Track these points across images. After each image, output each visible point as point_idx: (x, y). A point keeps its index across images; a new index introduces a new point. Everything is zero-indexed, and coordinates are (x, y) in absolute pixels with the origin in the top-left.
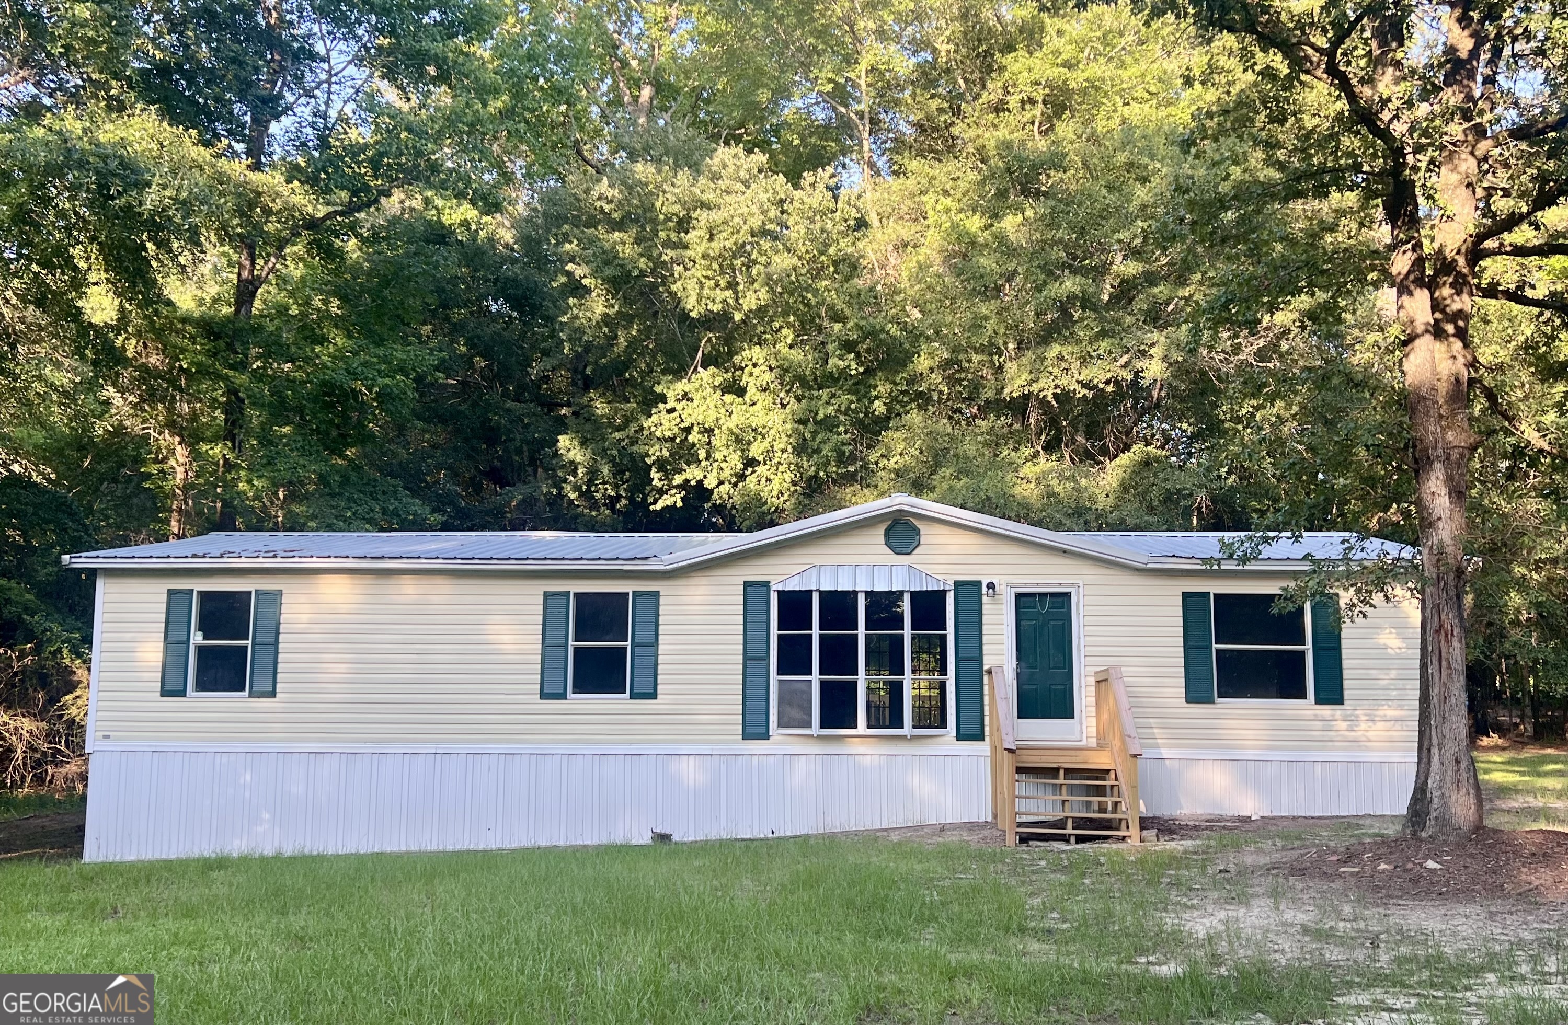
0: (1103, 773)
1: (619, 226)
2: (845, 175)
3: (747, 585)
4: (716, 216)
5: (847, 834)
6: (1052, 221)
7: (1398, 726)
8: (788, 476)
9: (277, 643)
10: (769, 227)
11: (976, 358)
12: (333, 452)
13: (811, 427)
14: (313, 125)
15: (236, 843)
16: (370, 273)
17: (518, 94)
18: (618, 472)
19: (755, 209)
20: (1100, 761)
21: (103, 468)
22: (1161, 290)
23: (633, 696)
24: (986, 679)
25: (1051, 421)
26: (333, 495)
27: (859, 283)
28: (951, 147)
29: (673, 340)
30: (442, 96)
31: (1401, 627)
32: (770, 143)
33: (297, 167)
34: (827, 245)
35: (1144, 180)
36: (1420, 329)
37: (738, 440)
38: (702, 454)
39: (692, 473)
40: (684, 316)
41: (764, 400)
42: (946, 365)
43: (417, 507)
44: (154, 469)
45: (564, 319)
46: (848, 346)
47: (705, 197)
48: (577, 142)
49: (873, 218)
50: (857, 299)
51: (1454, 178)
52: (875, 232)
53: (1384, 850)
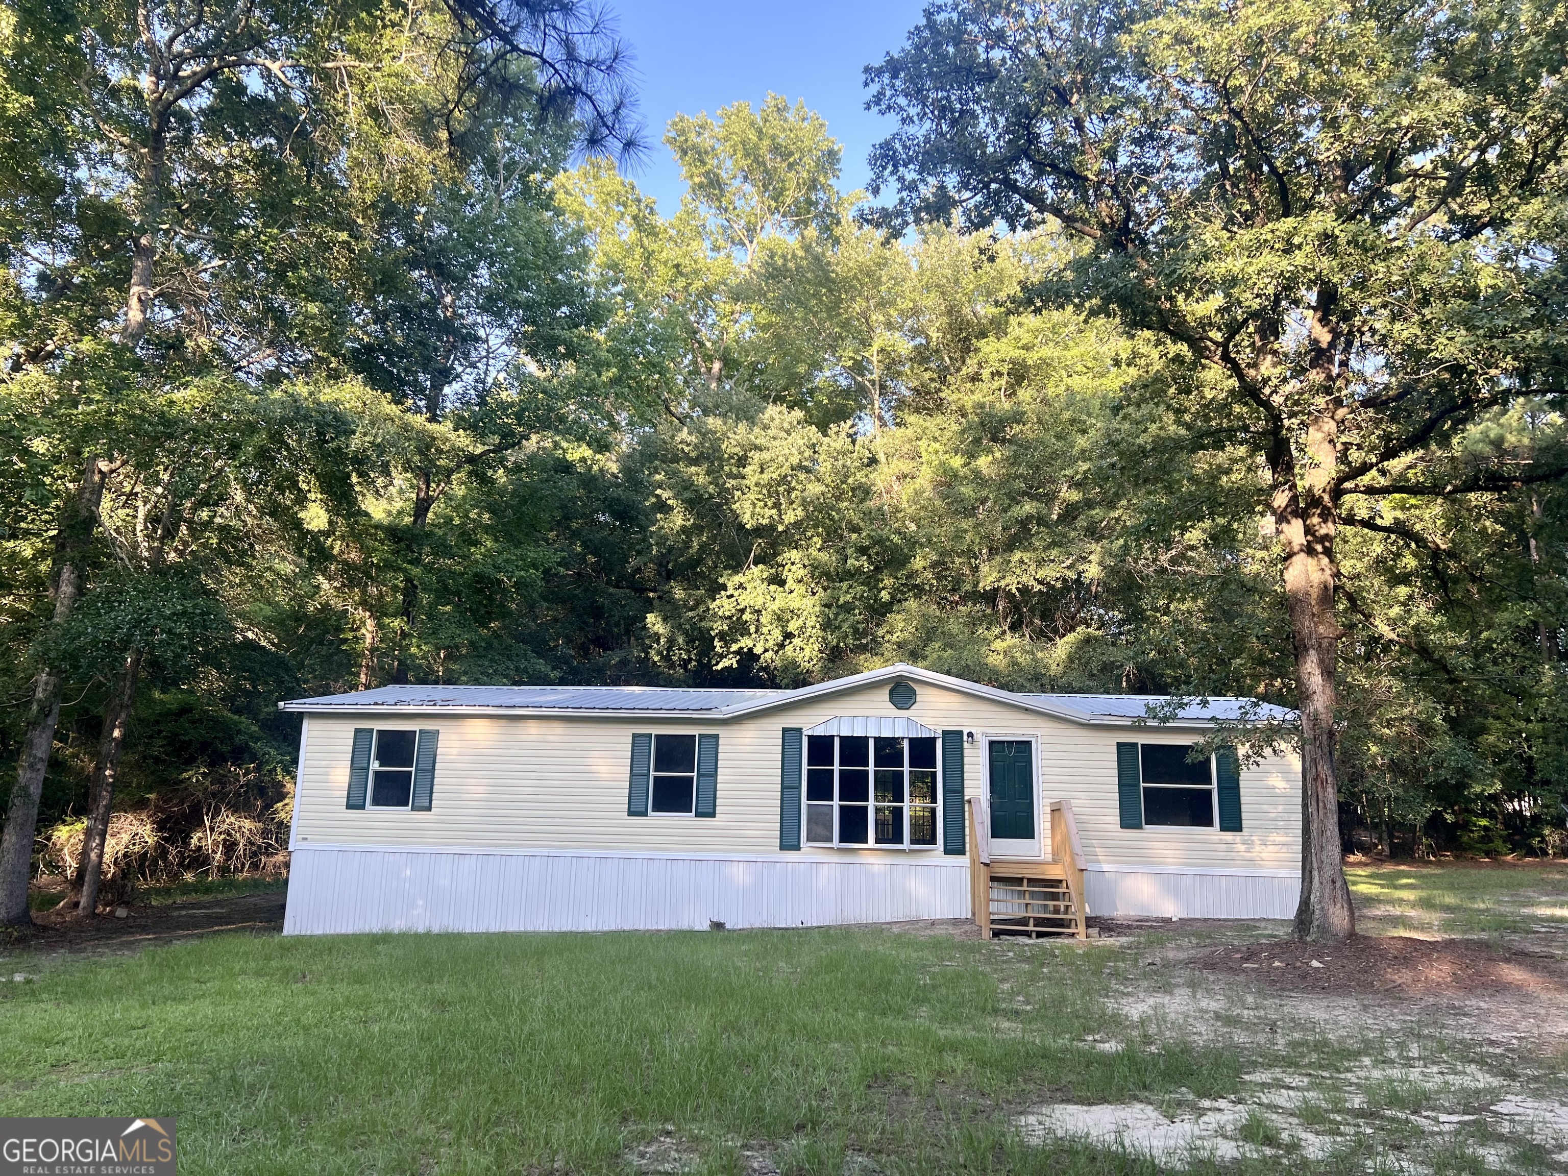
0: (1057, 883)
1: (695, 462)
2: (860, 424)
3: (785, 730)
4: (766, 456)
5: (859, 926)
6: (1014, 461)
7: (1284, 849)
8: (817, 646)
9: (433, 769)
10: (805, 463)
11: (958, 560)
12: (481, 625)
13: (834, 609)
14: (475, 388)
15: (398, 922)
16: (514, 493)
17: (624, 367)
18: (690, 641)
19: (794, 451)
20: (1055, 873)
21: (312, 634)
22: (1097, 512)
23: (698, 815)
24: (967, 807)
25: (1015, 606)
26: (480, 657)
27: (870, 504)
28: (940, 406)
29: (733, 545)
30: (569, 369)
31: (1286, 773)
32: (806, 402)
33: (462, 418)
34: (847, 477)
35: (1084, 432)
36: (1296, 548)
37: (779, 619)
38: (752, 629)
39: (745, 643)
40: (741, 527)
41: (800, 589)
42: (934, 565)
43: (541, 665)
44: (350, 636)
45: (653, 529)
46: (863, 551)
47: (758, 442)
48: (665, 401)
49: (881, 457)
50: (868, 515)
51: (1320, 435)
52: (883, 467)
53: (1277, 951)
